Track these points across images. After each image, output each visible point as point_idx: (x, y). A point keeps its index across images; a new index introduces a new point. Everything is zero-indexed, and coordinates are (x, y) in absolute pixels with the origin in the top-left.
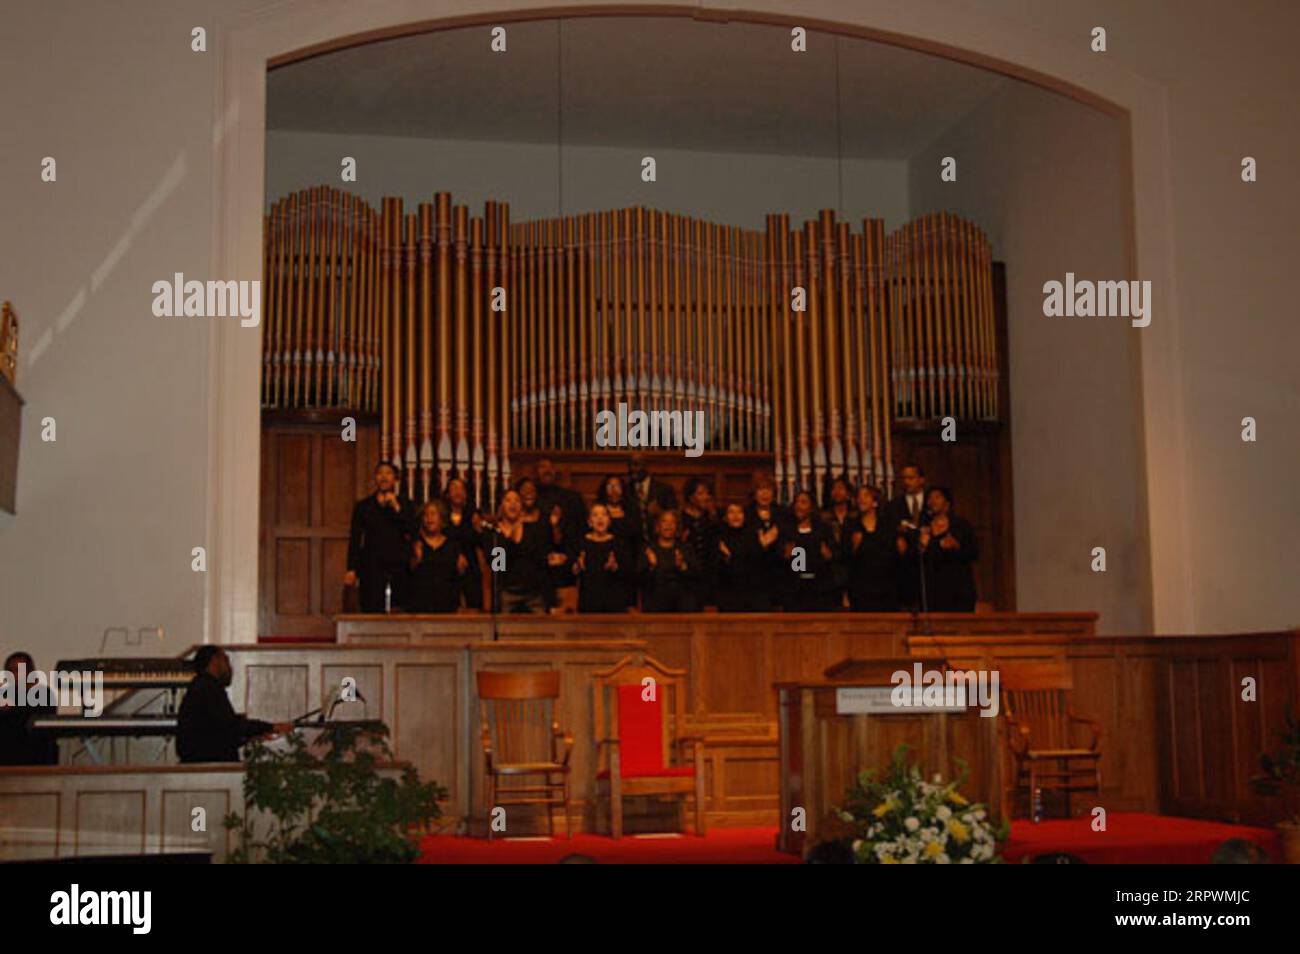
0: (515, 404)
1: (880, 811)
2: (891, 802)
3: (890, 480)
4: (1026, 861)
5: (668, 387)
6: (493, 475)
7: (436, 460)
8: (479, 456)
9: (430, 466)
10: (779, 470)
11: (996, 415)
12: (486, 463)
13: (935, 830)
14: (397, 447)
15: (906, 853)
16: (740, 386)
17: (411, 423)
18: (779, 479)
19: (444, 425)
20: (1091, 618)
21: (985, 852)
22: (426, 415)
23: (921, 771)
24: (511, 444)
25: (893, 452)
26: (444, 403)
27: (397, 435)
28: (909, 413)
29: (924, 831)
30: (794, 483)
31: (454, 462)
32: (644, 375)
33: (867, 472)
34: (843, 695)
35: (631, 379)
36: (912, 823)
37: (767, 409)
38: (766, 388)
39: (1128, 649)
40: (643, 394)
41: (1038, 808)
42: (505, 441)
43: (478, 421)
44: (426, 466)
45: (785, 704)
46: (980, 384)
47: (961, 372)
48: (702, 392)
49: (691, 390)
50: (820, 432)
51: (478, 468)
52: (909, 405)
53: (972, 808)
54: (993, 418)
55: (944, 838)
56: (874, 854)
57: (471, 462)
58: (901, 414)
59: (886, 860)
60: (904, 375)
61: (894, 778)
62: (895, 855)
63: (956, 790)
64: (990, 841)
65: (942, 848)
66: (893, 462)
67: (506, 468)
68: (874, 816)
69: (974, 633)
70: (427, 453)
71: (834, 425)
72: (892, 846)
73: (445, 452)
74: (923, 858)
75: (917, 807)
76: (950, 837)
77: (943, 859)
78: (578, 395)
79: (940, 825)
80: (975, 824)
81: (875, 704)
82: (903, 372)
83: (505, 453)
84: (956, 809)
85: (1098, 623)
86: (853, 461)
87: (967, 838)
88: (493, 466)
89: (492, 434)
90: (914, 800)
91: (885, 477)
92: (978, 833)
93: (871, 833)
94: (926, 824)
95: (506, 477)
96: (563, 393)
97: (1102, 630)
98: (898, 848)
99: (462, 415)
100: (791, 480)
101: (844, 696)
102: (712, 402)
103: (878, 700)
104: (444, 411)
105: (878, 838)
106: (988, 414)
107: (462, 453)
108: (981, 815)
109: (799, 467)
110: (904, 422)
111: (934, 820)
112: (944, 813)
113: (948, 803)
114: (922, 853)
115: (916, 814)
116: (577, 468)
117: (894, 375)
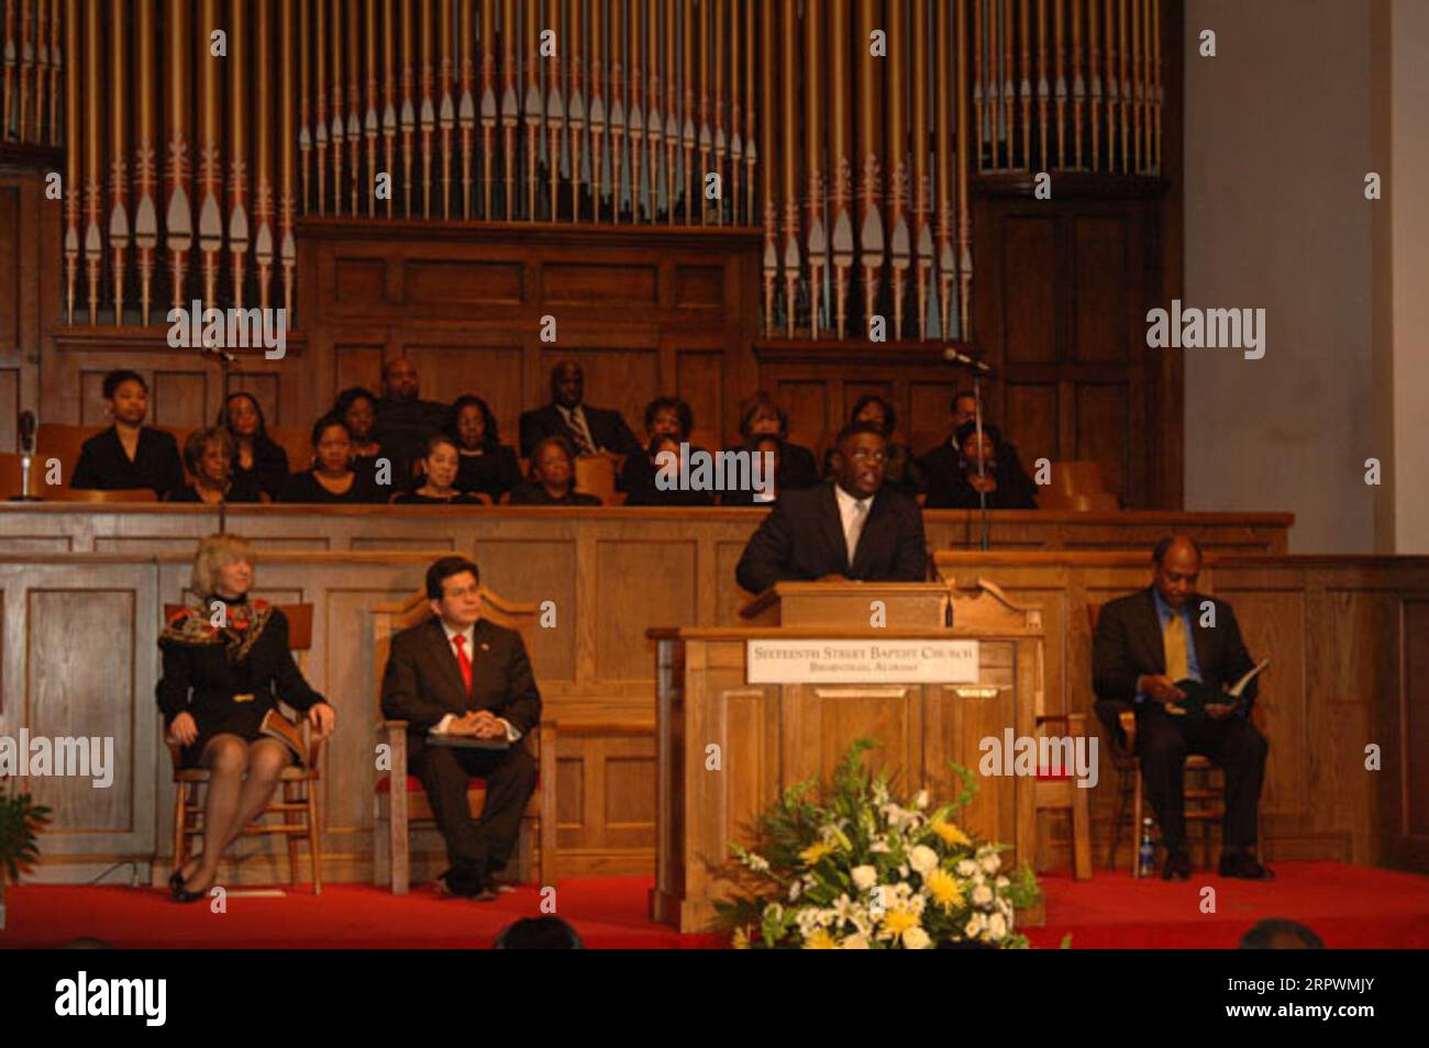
0: (305, 138)
1: (811, 855)
2: (834, 836)
3: (966, 277)
4: (1066, 944)
5: (577, 110)
6: (265, 261)
7: (163, 233)
8: (239, 228)
9: (152, 243)
10: (770, 259)
11: (1158, 167)
12: (252, 239)
13: (905, 888)
14: (93, 210)
15: (850, 928)
16: (704, 110)
17: (118, 166)
18: (770, 274)
19: (177, 174)
20: (1281, 523)
21: (994, 928)
22: (146, 154)
23: (891, 785)
24: (298, 206)
25: (971, 226)
26: (178, 134)
27: (93, 189)
28: (1003, 163)
29: (882, 889)
30: (796, 282)
31: (196, 237)
32: (533, 89)
33: (924, 263)
34: (757, 651)
35: (510, 96)
36: (864, 875)
37: (751, 151)
38: (750, 115)
39: (1330, 577)
40: (532, 122)
41: (1147, 851)
42: (287, 201)
43: (238, 166)
44: (147, 244)
45: (667, 667)
46: (1131, 109)
47: (1096, 89)
48: (636, 121)
49: (618, 117)
50: (845, 193)
51: (238, 249)
52: (1002, 146)
53: (981, 851)
54: (1152, 171)
55: (919, 902)
56: (793, 928)
57: (226, 238)
58: (988, 164)
59: (816, 941)
60: (997, 92)
61: (843, 794)
62: (832, 929)
63: (951, 820)
64: (1005, 907)
65: (916, 920)
66: (971, 248)
67: (288, 248)
68: (801, 862)
69: (1070, 546)
70: (146, 221)
71: (869, 182)
72: (824, 916)
73: (178, 219)
74: (880, 937)
75: (876, 847)
76: (930, 900)
77: (918, 940)
78: (418, 122)
79: (915, 880)
80: (979, 879)
81: (814, 667)
82: (993, 91)
83: (287, 223)
84: (947, 853)
85: (1291, 533)
86: (900, 243)
87: (959, 901)
88: (264, 244)
89: (264, 191)
90: (872, 836)
91: (958, 271)
92: (983, 895)
93: (794, 891)
94: (893, 878)
95: (288, 264)
96: (389, 120)
97: (1299, 542)
98: (836, 918)
99: (210, 154)
100: (792, 275)
101: (761, 654)
102: (654, 137)
103: (820, 661)
104: (178, 148)
105: (804, 901)
106: (1143, 166)
107: (210, 221)
108: (992, 863)
109: (804, 253)
110: (996, 176)
111: (904, 871)
112: (923, 858)
113: (933, 842)
114: (876, 928)
115: (873, 860)
116: (415, 251)
117: (978, 94)
